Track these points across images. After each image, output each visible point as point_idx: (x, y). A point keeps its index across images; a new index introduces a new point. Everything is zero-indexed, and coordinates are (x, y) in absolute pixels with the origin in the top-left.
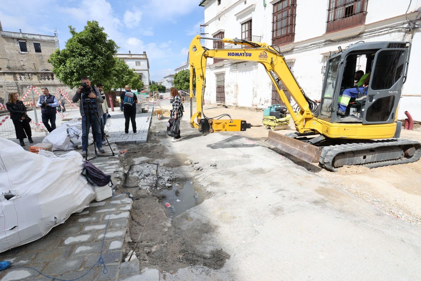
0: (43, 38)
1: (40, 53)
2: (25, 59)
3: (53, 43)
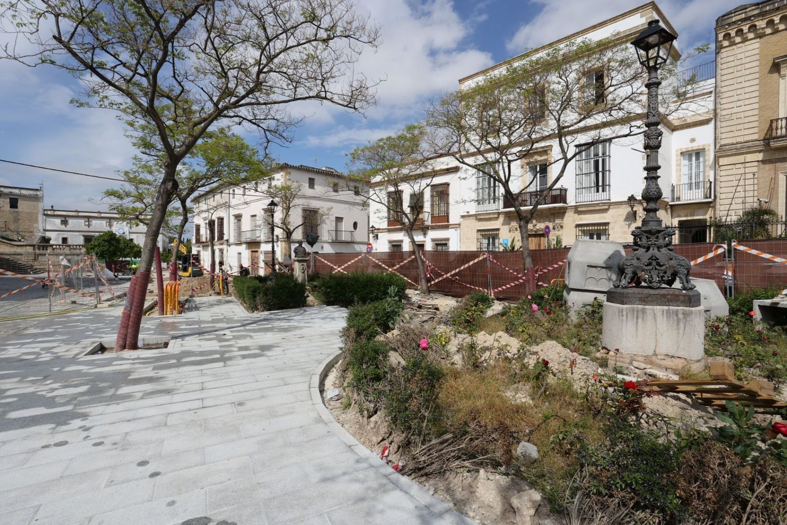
1: (16, 210)
3: (36, 198)
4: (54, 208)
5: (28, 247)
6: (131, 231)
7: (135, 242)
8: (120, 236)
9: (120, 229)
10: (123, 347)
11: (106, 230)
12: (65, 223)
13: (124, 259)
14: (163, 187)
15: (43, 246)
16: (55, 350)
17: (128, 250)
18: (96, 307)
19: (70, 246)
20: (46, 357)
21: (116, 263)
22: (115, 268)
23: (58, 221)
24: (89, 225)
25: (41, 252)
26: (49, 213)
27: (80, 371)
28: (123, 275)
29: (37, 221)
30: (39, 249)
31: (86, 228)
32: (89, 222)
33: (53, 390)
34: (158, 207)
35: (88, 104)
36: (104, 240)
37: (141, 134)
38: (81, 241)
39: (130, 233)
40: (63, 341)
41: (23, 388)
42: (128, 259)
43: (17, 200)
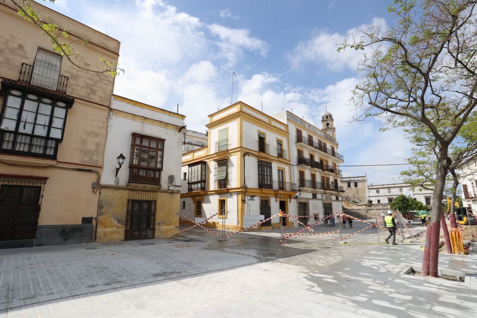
0: (359, 179)
1: (357, 188)
2: (349, 192)
3: (364, 181)
4: (372, 185)
5: (364, 206)
6: (414, 193)
7: (418, 200)
8: (408, 197)
9: (407, 192)
10: (428, 274)
11: (400, 194)
12: (378, 192)
13: (412, 211)
14: (440, 164)
15: (370, 205)
16: (387, 266)
17: (414, 206)
18: (402, 242)
19: (382, 204)
20: (383, 270)
21: (408, 214)
22: (408, 217)
23: (375, 191)
24: (390, 192)
25: (369, 208)
26: (370, 187)
27: (404, 284)
28: (414, 221)
29: (365, 192)
30: (368, 207)
31: (388, 194)
32: (389, 190)
33: (392, 293)
34: (439, 178)
35: (387, 128)
36: (399, 200)
37: (414, 134)
38: (386, 201)
39: (413, 194)
40: (390, 261)
41: (376, 286)
42: (415, 211)
43: (357, 183)
